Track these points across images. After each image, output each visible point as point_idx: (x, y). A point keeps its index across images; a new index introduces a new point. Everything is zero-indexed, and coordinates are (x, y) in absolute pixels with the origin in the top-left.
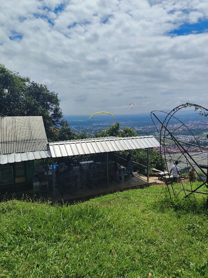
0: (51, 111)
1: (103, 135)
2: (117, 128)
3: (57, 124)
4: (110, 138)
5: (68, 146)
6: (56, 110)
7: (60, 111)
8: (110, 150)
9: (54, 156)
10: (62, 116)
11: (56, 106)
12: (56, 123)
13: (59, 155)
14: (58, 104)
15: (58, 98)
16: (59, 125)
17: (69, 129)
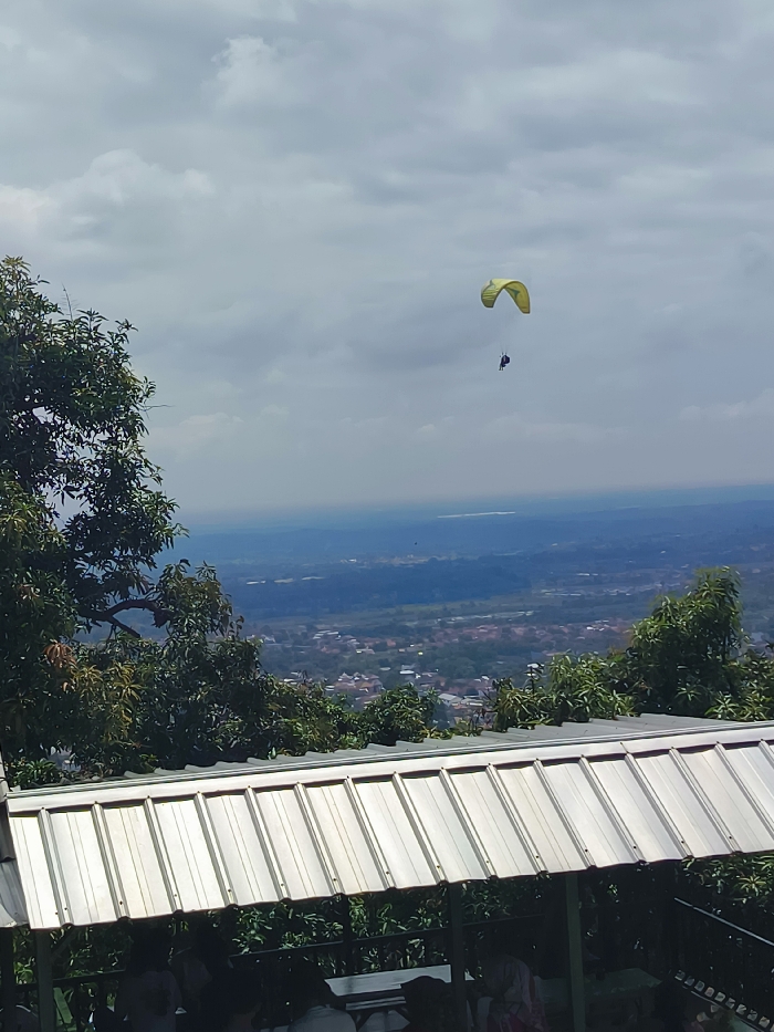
0: (68, 489)
1: (566, 709)
2: (716, 625)
3: (118, 608)
4: (638, 734)
5: (179, 820)
6: (117, 477)
7: (153, 487)
8: (582, 852)
9: (43, 916)
10: (169, 534)
11: (113, 441)
12: (113, 599)
13: (93, 907)
14: (132, 427)
15: (136, 368)
16: (138, 619)
17: (248, 654)
